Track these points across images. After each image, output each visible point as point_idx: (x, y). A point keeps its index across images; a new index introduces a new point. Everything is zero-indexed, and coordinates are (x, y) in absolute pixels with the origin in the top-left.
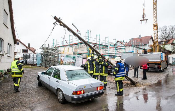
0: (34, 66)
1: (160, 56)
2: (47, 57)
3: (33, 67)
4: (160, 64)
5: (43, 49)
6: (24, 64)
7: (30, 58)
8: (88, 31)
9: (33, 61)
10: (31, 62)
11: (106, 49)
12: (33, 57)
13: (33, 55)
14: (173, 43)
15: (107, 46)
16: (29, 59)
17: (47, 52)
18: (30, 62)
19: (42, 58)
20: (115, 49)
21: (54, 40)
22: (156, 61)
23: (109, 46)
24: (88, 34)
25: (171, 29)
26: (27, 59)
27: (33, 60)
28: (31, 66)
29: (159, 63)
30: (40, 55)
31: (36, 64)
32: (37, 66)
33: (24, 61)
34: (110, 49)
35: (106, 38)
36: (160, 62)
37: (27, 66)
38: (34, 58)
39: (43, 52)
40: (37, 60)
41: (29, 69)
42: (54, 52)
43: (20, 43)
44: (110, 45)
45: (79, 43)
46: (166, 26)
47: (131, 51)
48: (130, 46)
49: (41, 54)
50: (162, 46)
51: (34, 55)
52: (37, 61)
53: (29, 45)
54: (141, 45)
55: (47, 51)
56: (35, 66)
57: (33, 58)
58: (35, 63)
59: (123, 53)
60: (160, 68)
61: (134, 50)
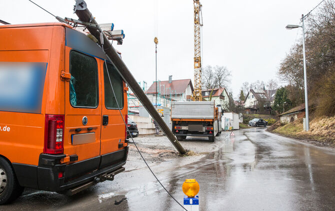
1: (213, 106)
4: (211, 123)
14: (223, 95)
22: (204, 117)
25: (218, 73)
29: (209, 122)
36: (213, 120)
46: (211, 66)
47: (156, 103)
48: (153, 94)
54: (174, 95)
60: (211, 132)
61: (162, 103)
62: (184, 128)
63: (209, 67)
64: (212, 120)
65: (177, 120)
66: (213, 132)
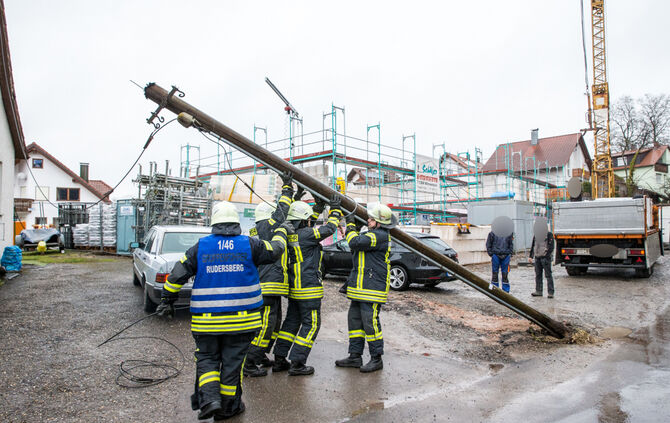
0: (103, 254)
1: (642, 209)
2: (161, 218)
3: (100, 258)
4: (640, 242)
5: (144, 181)
6: (61, 248)
7: (85, 221)
8: (334, 107)
9: (102, 234)
10: (91, 238)
11: (408, 186)
12: (101, 217)
13: (101, 207)
14: (664, 162)
15: (411, 173)
16: (81, 227)
17: (161, 195)
18: (88, 238)
19: (141, 222)
20: (439, 182)
21: (188, 147)
22: (623, 230)
23: (417, 173)
24: (334, 122)
25: (650, 110)
26: (74, 226)
27: (101, 228)
28: (91, 257)
29: (636, 240)
30: (131, 209)
31: (114, 248)
32: (120, 255)
33: (62, 236)
34: (422, 183)
35: (404, 138)
36: (643, 235)
37: (76, 255)
38: (106, 221)
39: (143, 198)
40: (116, 228)
41: (80, 270)
42: (192, 194)
43: (46, 163)
44: (421, 167)
45: (295, 158)
46: (632, 97)
47: (503, 192)
48: (498, 173)
49: (137, 203)
50: (622, 174)
51: (106, 207)
52: (116, 234)
53: (84, 168)
54: (543, 171)
55: (162, 192)
56: (108, 254)
57: (101, 223)
58: (109, 240)
59: (475, 200)
60: (639, 260)
61: (516, 191)
62: (582, 252)
63: (627, 100)
64: (640, 237)
65: (567, 237)
66: (644, 258)
